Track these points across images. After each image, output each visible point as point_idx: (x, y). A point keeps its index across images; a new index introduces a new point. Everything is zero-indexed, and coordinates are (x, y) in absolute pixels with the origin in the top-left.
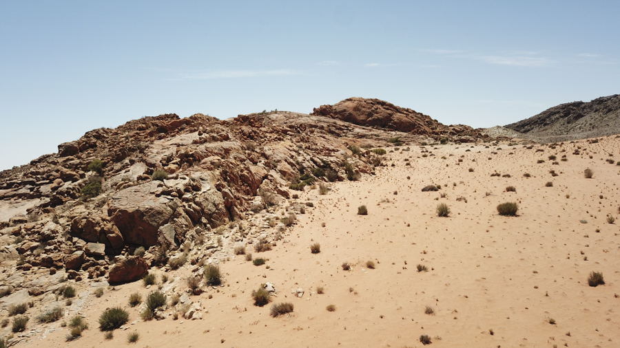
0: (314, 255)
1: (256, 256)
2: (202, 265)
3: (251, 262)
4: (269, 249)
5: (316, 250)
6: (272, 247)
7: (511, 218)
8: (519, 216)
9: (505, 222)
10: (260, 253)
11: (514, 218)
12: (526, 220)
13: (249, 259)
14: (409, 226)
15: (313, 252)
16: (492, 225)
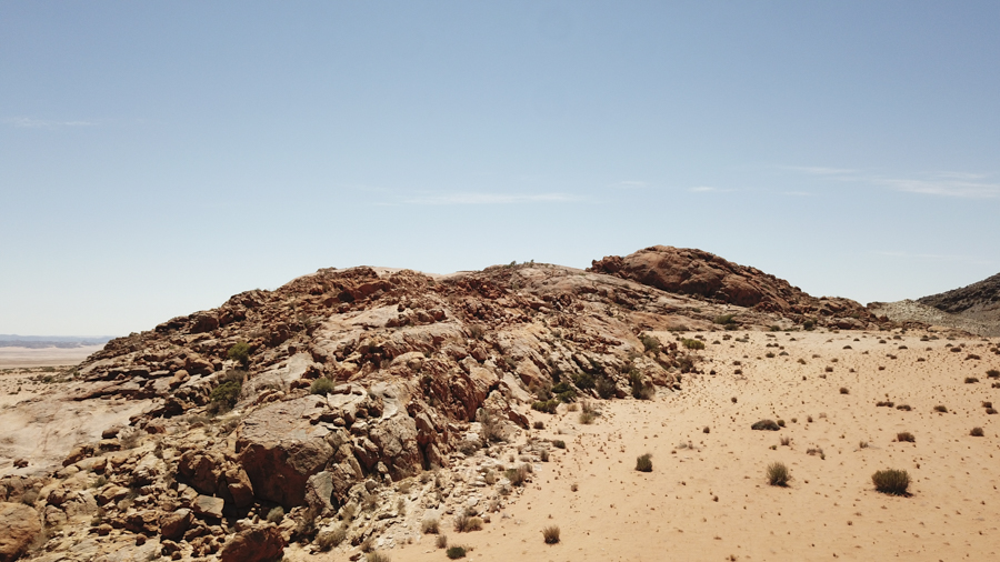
0: (548, 546)
1: (457, 539)
2: (367, 550)
3: (444, 551)
4: (476, 528)
5: (552, 538)
6: (483, 525)
7: (896, 498)
8: (910, 495)
9: (884, 508)
10: (463, 534)
11: (902, 498)
12: (923, 505)
13: (442, 545)
14: (716, 499)
15: (547, 541)
16: (858, 510)
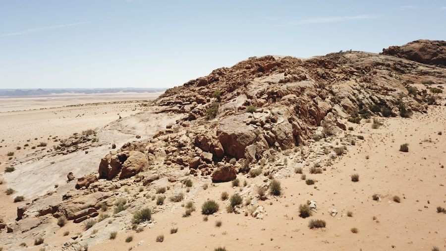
0: (353, 183)
1: (310, 176)
2: (271, 178)
3: (304, 181)
4: (320, 172)
5: (355, 179)
6: (323, 171)
10: (313, 174)
13: (304, 178)
15: (353, 180)
